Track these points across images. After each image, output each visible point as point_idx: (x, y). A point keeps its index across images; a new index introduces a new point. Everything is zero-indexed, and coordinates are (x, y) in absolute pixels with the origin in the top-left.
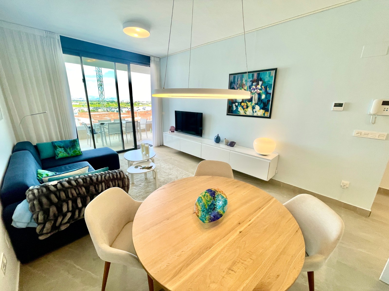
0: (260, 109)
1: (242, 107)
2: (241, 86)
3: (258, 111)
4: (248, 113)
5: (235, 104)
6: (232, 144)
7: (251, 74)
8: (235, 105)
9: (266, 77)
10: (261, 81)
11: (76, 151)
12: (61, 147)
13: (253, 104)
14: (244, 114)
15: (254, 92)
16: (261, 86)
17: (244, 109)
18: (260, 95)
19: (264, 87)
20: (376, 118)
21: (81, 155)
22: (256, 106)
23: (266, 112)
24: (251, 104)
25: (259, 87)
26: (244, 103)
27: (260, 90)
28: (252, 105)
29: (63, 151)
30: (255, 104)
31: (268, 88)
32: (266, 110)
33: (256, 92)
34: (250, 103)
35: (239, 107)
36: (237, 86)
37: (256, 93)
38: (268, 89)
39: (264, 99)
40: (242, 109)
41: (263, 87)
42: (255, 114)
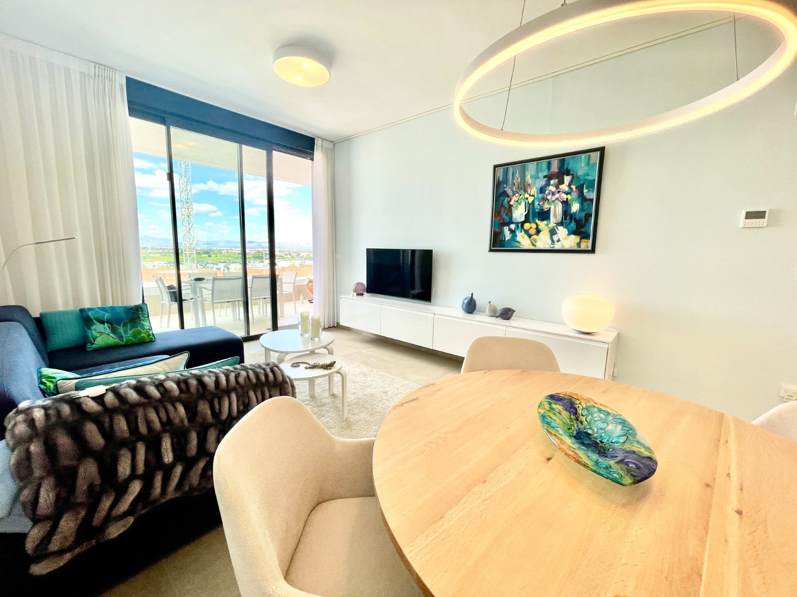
0: (569, 234)
1: (527, 232)
2: (522, 188)
3: (564, 239)
4: (540, 245)
5: (508, 227)
6: (506, 314)
7: (544, 164)
8: (510, 230)
9: (581, 167)
10: (568, 175)
11: (140, 333)
12: (102, 322)
13: (552, 224)
14: (532, 247)
15: (554, 199)
16: (569, 186)
17: (530, 236)
18: (566, 204)
19: (576, 188)
21: (151, 341)
22: (559, 227)
23: (583, 240)
24: (547, 225)
25: (564, 187)
26: (530, 223)
27: (567, 193)
28: (550, 226)
29: (108, 331)
30: (555, 225)
31: (586, 189)
32: (584, 236)
33: (557, 199)
34: (545, 222)
35: (518, 233)
36: (512, 190)
37: (557, 201)
38: (585, 191)
39: (576, 211)
40: (526, 237)
41: (573, 187)
42: (557, 246)
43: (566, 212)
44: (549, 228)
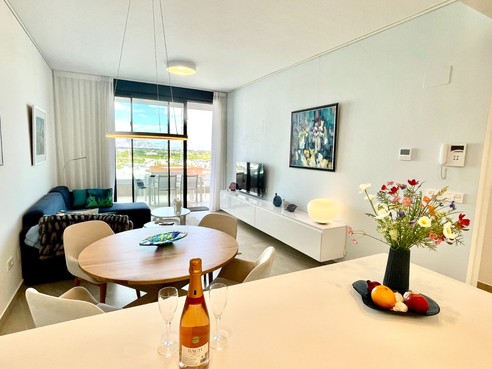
0: (323, 159)
1: (305, 155)
3: (321, 161)
4: (311, 165)
6: (291, 208)
10: (323, 120)
13: (316, 152)
14: (307, 166)
15: (317, 135)
16: (323, 127)
17: (307, 158)
18: (322, 139)
20: (446, 170)
22: (319, 153)
24: (314, 152)
25: (321, 128)
26: (307, 150)
28: (315, 152)
30: (317, 152)
34: (313, 150)
35: (301, 156)
38: (330, 131)
40: (305, 159)
42: (318, 166)
44: (315, 153)
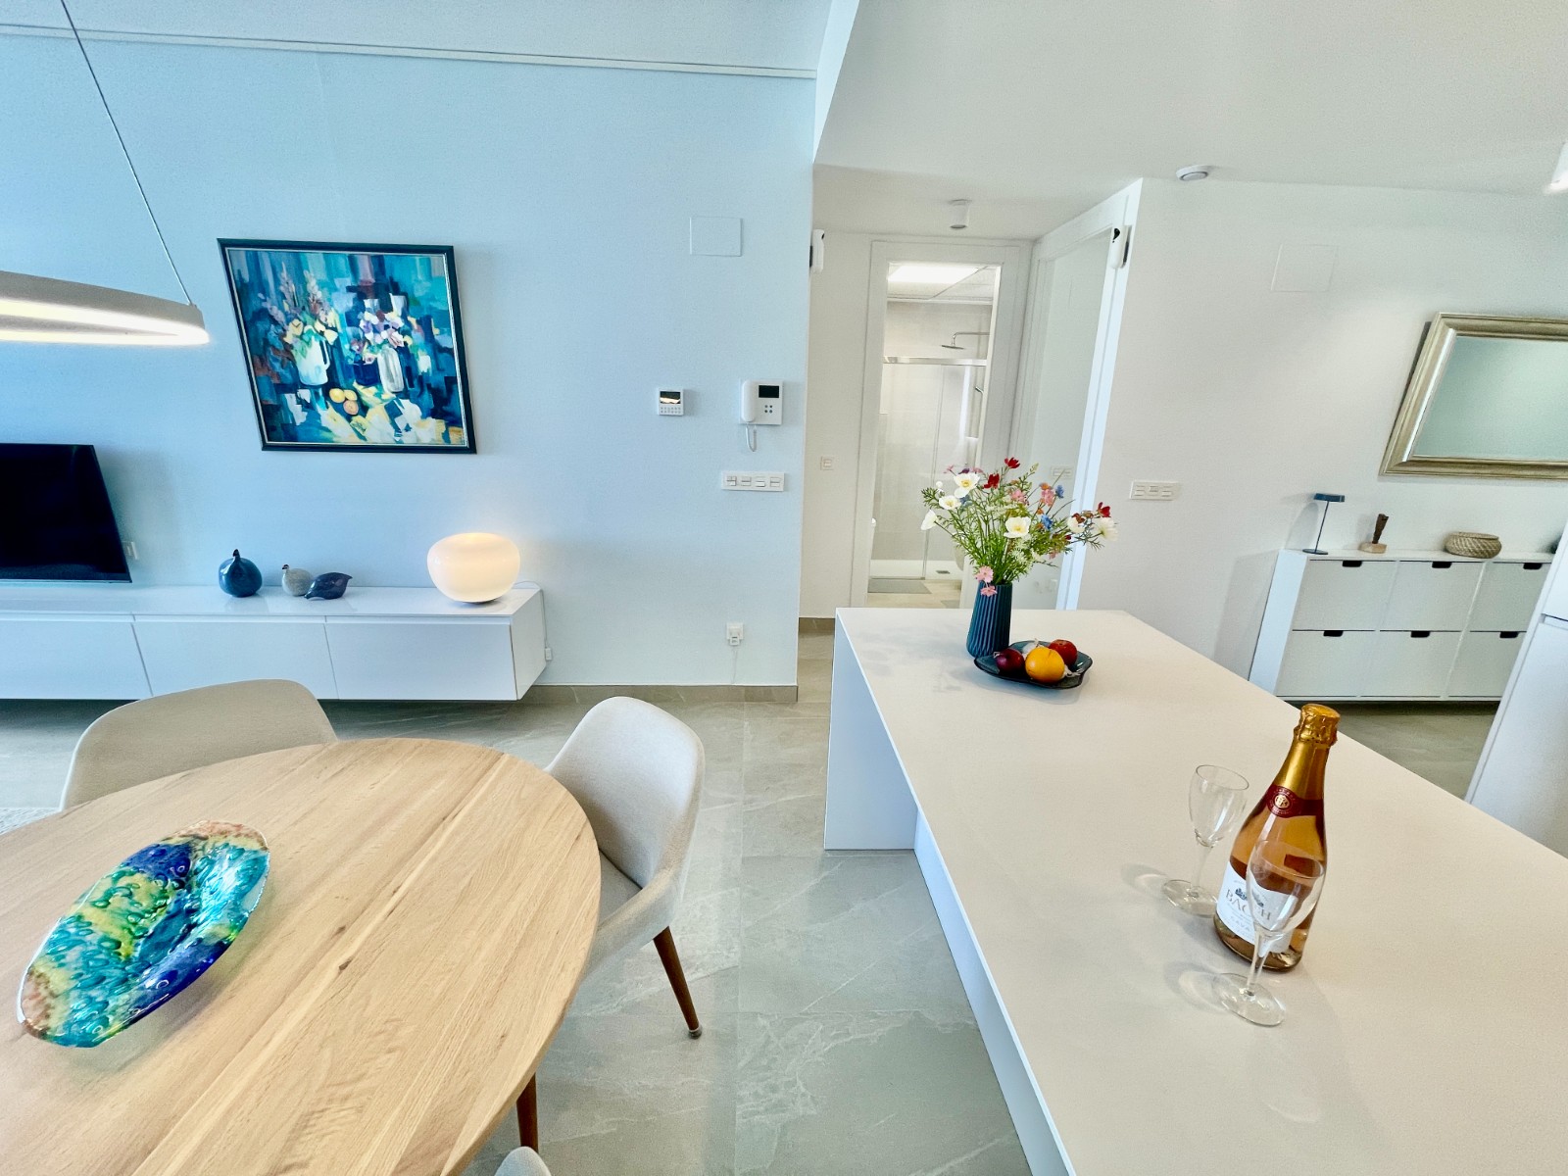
0: (424, 417)
1: (339, 407)
2: (304, 309)
3: (418, 425)
4: (374, 439)
5: (293, 395)
6: (330, 587)
7: (341, 259)
8: (300, 401)
9: (417, 276)
10: (397, 292)
13: (388, 395)
14: (357, 441)
15: (379, 340)
16: (404, 317)
17: (349, 417)
18: (404, 352)
19: (418, 322)
22: (402, 401)
23: (450, 429)
24: (378, 395)
25: (394, 317)
26: (342, 389)
27: (403, 332)
28: (384, 397)
30: (394, 396)
31: (436, 327)
32: (453, 421)
33: (386, 341)
34: (373, 389)
35: (320, 408)
36: (281, 308)
37: (386, 346)
38: (436, 331)
39: (428, 370)
40: (341, 420)
41: (413, 320)
42: (408, 440)
43: (409, 371)
44: (383, 401)
